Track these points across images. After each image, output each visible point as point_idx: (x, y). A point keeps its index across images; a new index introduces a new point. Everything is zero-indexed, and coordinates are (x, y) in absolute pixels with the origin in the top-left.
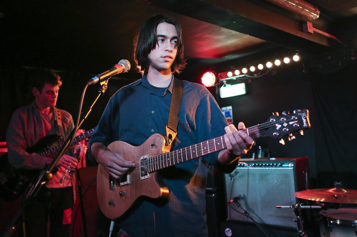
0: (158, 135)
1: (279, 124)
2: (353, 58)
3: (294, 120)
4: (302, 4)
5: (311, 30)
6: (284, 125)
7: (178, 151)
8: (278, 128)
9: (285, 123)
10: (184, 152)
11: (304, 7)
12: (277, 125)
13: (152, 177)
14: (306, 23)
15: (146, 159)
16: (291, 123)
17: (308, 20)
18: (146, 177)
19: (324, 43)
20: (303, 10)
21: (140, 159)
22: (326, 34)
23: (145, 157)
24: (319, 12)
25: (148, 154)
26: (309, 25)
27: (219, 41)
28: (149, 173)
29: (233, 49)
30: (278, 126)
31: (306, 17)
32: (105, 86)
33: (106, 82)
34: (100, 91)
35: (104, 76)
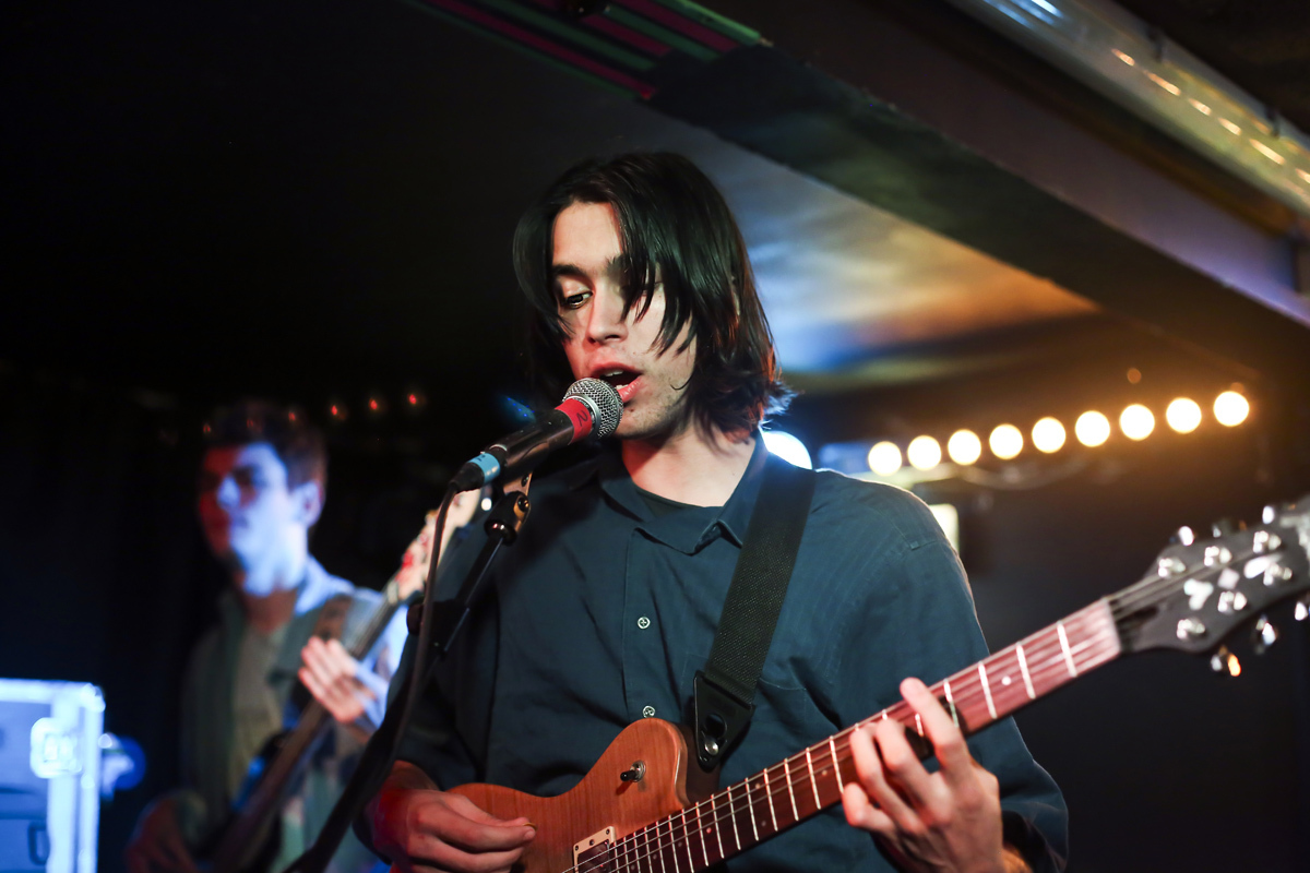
1: (1201, 582)
3: (1265, 552)
6: (1222, 582)
8: (1195, 603)
9: (1226, 573)
10: (779, 784)
12: (1190, 587)
15: (601, 848)
21: (576, 854)
25: (612, 824)
30: (1199, 593)
32: (522, 500)
33: (524, 484)
34: (500, 523)
35: (521, 454)
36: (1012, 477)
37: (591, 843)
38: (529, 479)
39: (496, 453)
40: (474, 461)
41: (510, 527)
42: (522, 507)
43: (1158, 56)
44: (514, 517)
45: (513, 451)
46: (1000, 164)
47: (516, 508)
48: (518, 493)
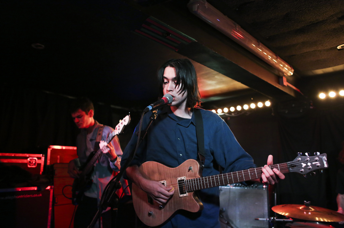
0: (193, 161)
1: (304, 163)
2: (311, 107)
3: (316, 161)
4: (283, 63)
5: (286, 83)
6: (308, 164)
7: (215, 177)
8: (303, 166)
9: (309, 163)
10: (221, 178)
11: (284, 66)
12: (302, 164)
13: (190, 196)
14: (282, 78)
15: (183, 180)
16: (313, 163)
17: (284, 76)
18: (185, 195)
19: (292, 94)
20: (283, 68)
21: (178, 180)
22: (294, 88)
23: (183, 178)
24: (293, 71)
25: (185, 176)
26: (284, 79)
27: (210, 85)
28: (187, 192)
29: (218, 92)
30: (304, 165)
31: (283, 73)
32: (156, 114)
33: (156, 111)
34: (152, 117)
35: (156, 106)
36: (233, 114)
37: (181, 179)
38: (157, 110)
39: (151, 106)
40: (148, 107)
41: (154, 118)
42: (156, 115)
43: (259, 45)
44: (155, 117)
45: (154, 105)
46: (233, 62)
47: (155, 115)
48: (155, 112)
